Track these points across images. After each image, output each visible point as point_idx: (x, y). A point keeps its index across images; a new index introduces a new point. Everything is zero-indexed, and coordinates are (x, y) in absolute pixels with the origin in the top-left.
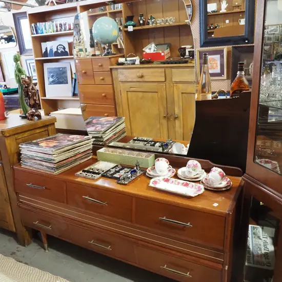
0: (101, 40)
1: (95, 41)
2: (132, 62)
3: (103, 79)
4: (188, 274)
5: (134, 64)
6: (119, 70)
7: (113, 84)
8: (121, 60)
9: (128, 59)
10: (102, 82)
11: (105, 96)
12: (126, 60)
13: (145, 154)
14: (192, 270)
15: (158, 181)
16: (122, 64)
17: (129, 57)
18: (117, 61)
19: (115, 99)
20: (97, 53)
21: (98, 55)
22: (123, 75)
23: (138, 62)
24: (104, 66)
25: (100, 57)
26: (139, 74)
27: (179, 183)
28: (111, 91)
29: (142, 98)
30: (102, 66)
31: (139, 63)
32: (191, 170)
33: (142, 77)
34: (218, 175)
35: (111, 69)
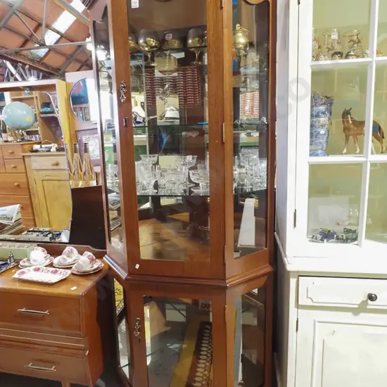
0: (12, 126)
1: (7, 127)
2: (47, 149)
3: (15, 167)
4: (52, 369)
5: (50, 151)
6: (32, 158)
7: (26, 173)
8: (36, 147)
9: (43, 146)
10: (14, 171)
11: (18, 185)
12: (41, 148)
13: (26, 245)
14: (59, 364)
15: (26, 271)
16: (37, 151)
17: (44, 144)
18: (32, 148)
19: (29, 189)
20: (10, 139)
21: (11, 142)
22: (36, 163)
23: (53, 149)
24: (15, 153)
25: (13, 143)
26: (54, 162)
27: (49, 271)
28: (25, 180)
29: (59, 187)
30: (12, 153)
31: (55, 150)
32: (65, 257)
33: (57, 164)
34: (87, 259)
35: (23, 156)
